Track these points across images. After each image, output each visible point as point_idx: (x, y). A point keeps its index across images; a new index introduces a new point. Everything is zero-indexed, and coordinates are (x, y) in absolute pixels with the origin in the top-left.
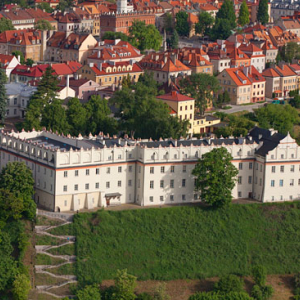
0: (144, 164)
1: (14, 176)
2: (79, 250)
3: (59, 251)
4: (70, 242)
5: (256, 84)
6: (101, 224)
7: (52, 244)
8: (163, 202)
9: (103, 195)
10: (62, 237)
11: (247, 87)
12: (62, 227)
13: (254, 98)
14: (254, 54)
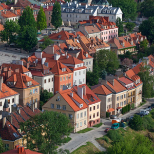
5: (92, 106)
11: (83, 111)
13: (90, 122)
14: (76, 66)
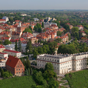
0: (76, 60)
1: (50, 66)
2: (70, 83)
3: (65, 85)
4: (67, 82)
6: (72, 76)
7: (63, 83)
8: (80, 69)
9: (68, 69)
10: (64, 81)
12: (64, 78)
